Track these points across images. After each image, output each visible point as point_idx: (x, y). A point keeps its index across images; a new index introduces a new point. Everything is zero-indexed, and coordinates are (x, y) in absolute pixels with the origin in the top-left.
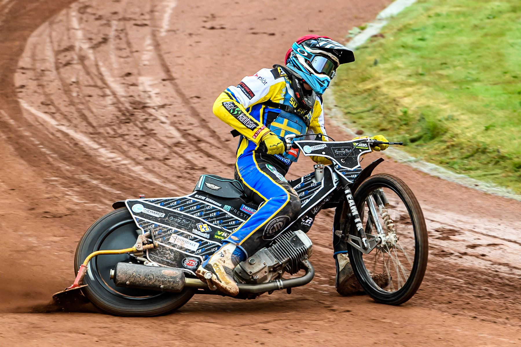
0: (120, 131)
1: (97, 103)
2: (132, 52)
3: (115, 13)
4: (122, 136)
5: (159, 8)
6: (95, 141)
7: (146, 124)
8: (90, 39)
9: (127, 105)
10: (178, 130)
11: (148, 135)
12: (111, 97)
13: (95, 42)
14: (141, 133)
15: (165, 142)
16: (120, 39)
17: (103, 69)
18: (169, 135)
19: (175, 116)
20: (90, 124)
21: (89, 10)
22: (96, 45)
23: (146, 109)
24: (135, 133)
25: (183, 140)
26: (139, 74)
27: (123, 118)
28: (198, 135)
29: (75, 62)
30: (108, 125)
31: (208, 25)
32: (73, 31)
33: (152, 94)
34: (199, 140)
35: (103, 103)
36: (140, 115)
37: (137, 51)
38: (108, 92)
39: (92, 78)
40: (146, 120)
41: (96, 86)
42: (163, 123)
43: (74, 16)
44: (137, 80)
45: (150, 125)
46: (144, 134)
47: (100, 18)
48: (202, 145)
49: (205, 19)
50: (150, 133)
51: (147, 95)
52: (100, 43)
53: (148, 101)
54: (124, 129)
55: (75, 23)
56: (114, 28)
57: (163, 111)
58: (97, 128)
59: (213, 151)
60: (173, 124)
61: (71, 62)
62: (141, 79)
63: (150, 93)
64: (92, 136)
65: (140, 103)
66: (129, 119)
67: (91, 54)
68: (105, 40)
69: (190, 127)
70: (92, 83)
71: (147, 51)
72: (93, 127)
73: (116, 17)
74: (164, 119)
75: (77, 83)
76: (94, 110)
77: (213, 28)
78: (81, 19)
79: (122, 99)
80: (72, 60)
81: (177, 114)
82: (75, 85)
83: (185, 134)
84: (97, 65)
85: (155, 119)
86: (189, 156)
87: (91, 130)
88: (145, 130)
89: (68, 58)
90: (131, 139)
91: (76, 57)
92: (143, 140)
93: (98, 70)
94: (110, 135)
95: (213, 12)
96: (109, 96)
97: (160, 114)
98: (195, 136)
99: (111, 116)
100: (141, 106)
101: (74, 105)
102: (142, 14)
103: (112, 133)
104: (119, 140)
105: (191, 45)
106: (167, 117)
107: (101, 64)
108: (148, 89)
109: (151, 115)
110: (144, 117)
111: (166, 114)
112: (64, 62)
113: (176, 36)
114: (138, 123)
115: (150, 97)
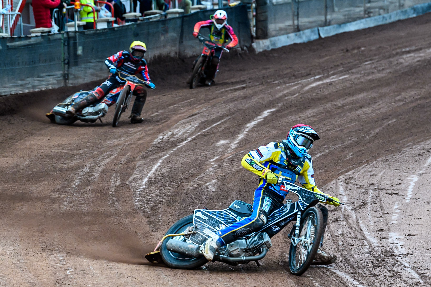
0: (373, 272)
1: (356, 250)
2: (384, 214)
3: (372, 184)
4: (375, 276)
5: (405, 181)
6: (354, 279)
7: (393, 268)
8: (353, 203)
9: (380, 253)
10: (418, 273)
11: (395, 276)
12: (368, 247)
13: (356, 205)
14: (389, 274)
15: (408, 282)
16: (376, 203)
17: (362, 226)
18: (410, 277)
19: (415, 262)
20: (351, 266)
21: (352, 181)
22: (357, 207)
23: (394, 257)
24: (385, 274)
25: (421, 281)
26: (389, 230)
27: (376, 262)
29: (341, 219)
30: (364, 267)
32: (341, 196)
33: (398, 245)
35: (362, 251)
36: (389, 261)
37: (387, 213)
38: (366, 243)
39: (354, 232)
40: (394, 264)
41: (356, 238)
42: (406, 267)
43: (341, 185)
44: (387, 234)
45: (397, 269)
46: (391, 275)
47: (360, 187)
50: (397, 275)
51: (394, 246)
52: (360, 206)
53: (395, 250)
54: (377, 271)
55: (342, 190)
56: (371, 195)
57: (406, 258)
58: (357, 269)
60: (413, 268)
61: (338, 219)
62: (390, 234)
63: (397, 245)
64: (352, 275)
65: (389, 252)
66: (380, 263)
67: (353, 214)
68: (364, 204)
69: (427, 271)
70: (353, 235)
71: (396, 213)
72: (354, 268)
73: (372, 187)
74: (407, 265)
75: (343, 235)
76: (355, 256)
78: (347, 187)
79: (376, 249)
80: (339, 218)
81: (417, 261)
82: (340, 237)
84: (358, 222)
85: (401, 264)
87: (352, 270)
88: (393, 272)
89: (336, 216)
90: (383, 278)
91: (342, 216)
92: (391, 280)
93: (358, 225)
94: (366, 275)
96: (366, 245)
97: (404, 261)
99: (367, 261)
100: (390, 254)
101: (340, 252)
102: (392, 186)
103: (368, 273)
104: (373, 279)
105: (428, 210)
106: (409, 263)
107: (360, 222)
108: (396, 242)
109: (397, 261)
110: (392, 263)
111: (409, 261)
112: (333, 219)
113: (418, 203)
114: (387, 266)
115: (397, 247)
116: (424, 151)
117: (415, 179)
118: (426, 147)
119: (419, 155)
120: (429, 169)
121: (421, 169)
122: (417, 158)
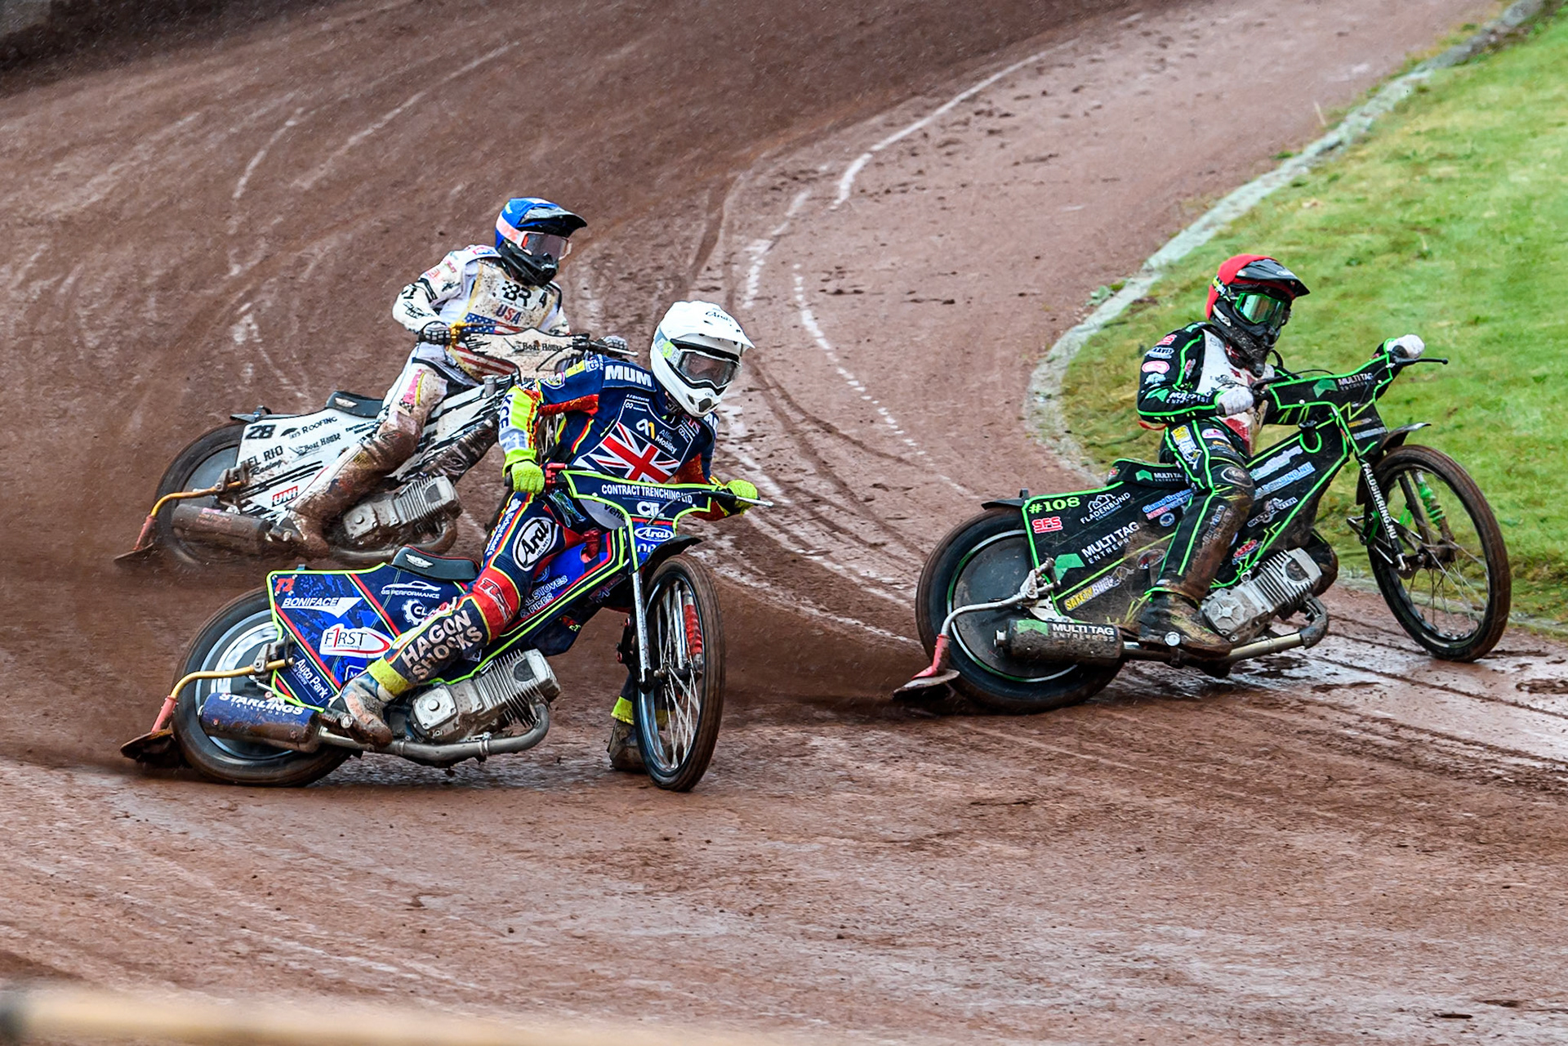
5: (740, 256)
10: (778, 482)
19: (771, 456)
25: (786, 501)
28: (813, 491)
31: (831, 286)
33: (729, 416)
34: (817, 500)
42: (749, 469)
48: (823, 509)
49: (825, 276)
57: (748, 446)
59: (842, 521)
60: (767, 470)
69: (800, 476)
74: (750, 463)
77: (839, 292)
81: (775, 453)
83: (790, 489)
86: (797, 530)
95: (841, 263)
97: (744, 454)
98: (807, 493)
106: (756, 458)
111: (755, 454)
113: (770, 308)
116: (783, 179)
117: (761, 246)
118: (790, 169)
119: (774, 188)
120: (797, 223)
121: (777, 225)
122: (768, 198)
